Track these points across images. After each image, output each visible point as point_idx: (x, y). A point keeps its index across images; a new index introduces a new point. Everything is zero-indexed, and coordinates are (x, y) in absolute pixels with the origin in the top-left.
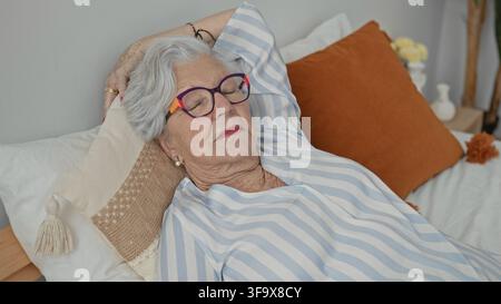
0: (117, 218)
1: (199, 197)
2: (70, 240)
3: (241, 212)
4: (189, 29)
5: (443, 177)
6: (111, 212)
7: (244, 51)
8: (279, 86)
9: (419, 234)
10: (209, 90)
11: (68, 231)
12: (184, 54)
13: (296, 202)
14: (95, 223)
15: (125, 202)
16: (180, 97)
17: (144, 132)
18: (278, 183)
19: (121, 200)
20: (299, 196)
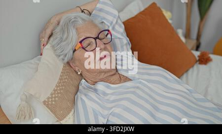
0: (55, 101)
1: (91, 88)
2: (33, 113)
3: (112, 94)
4: (79, 9)
5: (190, 71)
6: (52, 98)
7: (104, 19)
8: (122, 35)
9: (195, 99)
10: (94, 38)
11: (32, 108)
12: (80, 22)
13: (138, 88)
14: (45, 104)
15: (58, 93)
16: (81, 42)
17: (63, 60)
18: (127, 79)
19: (56, 92)
20: (138, 85)
